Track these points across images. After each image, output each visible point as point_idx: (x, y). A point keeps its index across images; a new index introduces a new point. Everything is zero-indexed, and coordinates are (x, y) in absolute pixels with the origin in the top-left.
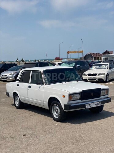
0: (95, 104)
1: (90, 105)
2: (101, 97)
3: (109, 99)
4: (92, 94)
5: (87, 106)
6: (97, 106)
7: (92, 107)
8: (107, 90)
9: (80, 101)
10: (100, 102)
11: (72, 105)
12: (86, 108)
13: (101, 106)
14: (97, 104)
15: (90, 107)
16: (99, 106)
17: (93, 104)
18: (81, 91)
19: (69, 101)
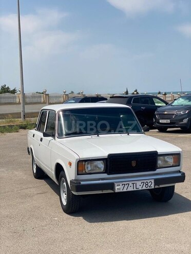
0: (139, 183)
1: (126, 186)
2: (158, 171)
3: (179, 175)
4: (134, 164)
5: (119, 188)
6: (144, 188)
7: (131, 189)
8: (176, 156)
9: (105, 176)
10: (153, 181)
11: (82, 183)
12: (117, 191)
13: (155, 189)
14: (145, 185)
15: (125, 190)
16: (148, 188)
17: (135, 185)
18: (107, 155)
19: (78, 174)
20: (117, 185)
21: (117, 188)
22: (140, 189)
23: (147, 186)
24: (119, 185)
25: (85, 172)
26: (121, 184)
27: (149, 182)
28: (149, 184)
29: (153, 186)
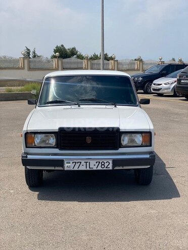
0: (93, 162)
1: (77, 165)
2: (121, 150)
4: (89, 140)
5: (68, 166)
6: (100, 168)
7: (82, 168)
8: (148, 134)
9: (57, 151)
10: (111, 162)
12: (66, 169)
13: (113, 171)
14: (100, 164)
15: (76, 168)
16: (105, 169)
17: (88, 164)
18: (57, 128)
19: (26, 147)
20: (67, 163)
21: (66, 165)
22: (95, 168)
23: (103, 166)
24: (69, 163)
25: (35, 145)
26: (71, 162)
27: (105, 162)
28: (106, 165)
29: (110, 167)
